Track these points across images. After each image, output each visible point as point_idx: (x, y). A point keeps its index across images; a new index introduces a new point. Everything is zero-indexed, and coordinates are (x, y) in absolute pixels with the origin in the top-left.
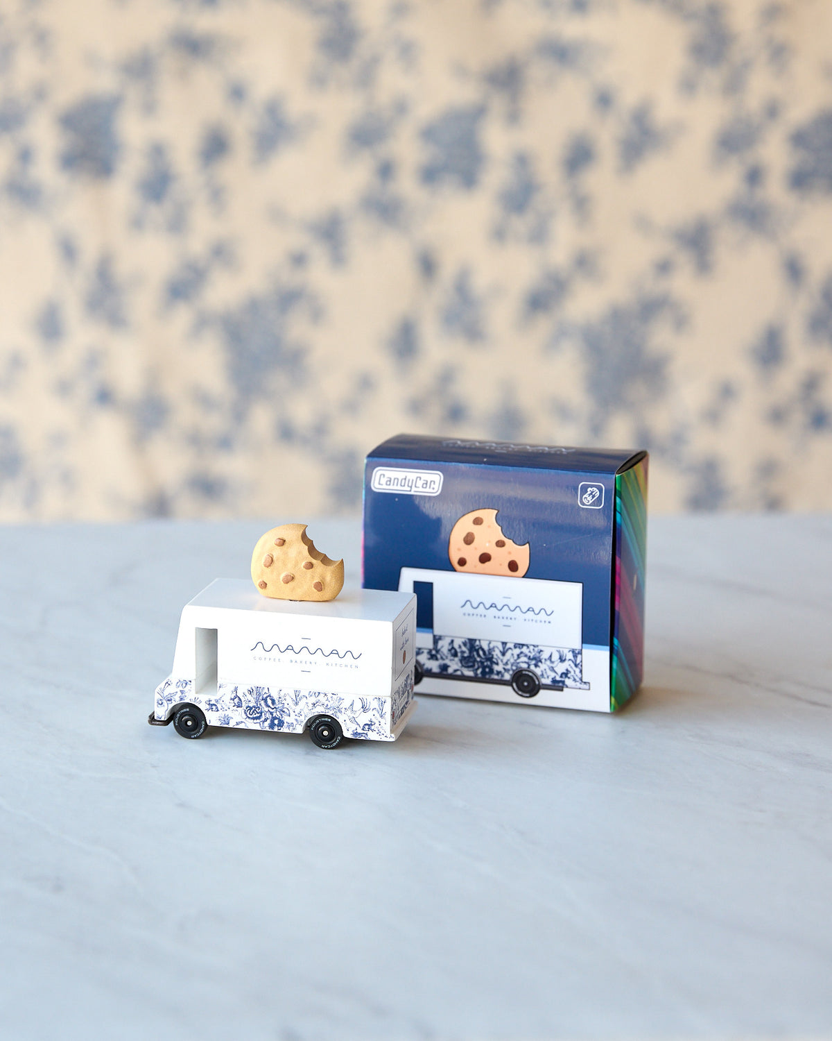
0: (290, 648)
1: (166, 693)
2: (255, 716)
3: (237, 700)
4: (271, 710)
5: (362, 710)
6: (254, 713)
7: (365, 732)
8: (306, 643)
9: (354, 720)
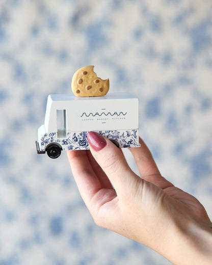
0: (97, 114)
2: (83, 144)
3: (75, 139)
5: (127, 136)
7: (129, 145)
8: (103, 111)
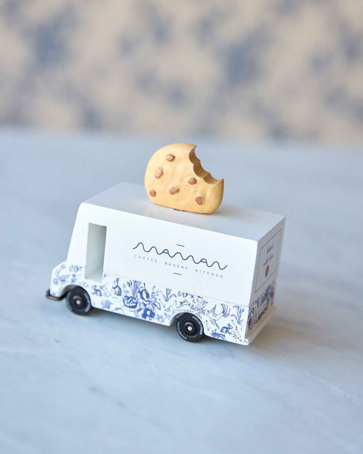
0: (165, 251)
1: (61, 274)
2: (131, 305)
3: (117, 289)
4: (145, 303)
5: (222, 314)
6: (130, 302)
7: (223, 334)
8: (180, 249)
9: (214, 322)
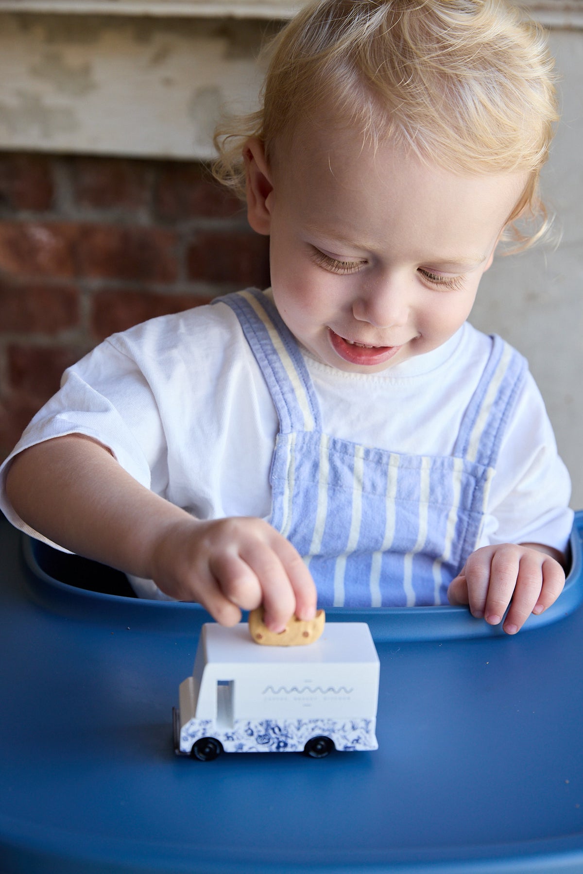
1: (191, 731)
4: (278, 736)
6: (264, 738)
9: (345, 737)
